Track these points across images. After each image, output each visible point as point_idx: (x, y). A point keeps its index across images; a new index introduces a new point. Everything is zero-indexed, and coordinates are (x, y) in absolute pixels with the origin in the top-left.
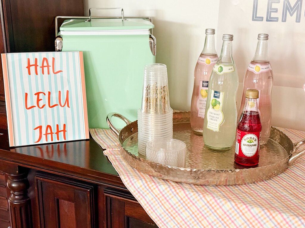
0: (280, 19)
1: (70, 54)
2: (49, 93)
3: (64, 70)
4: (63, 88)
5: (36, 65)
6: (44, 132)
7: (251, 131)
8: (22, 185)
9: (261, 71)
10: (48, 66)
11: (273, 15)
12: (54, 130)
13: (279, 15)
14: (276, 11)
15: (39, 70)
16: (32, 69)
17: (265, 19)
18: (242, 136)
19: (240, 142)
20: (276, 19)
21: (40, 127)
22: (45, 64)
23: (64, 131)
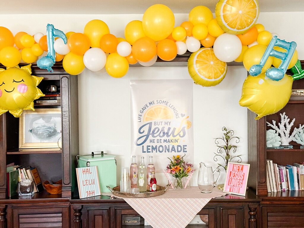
0: (151, 152)
1: (92, 167)
2: (89, 180)
3: (92, 172)
4: (92, 178)
5: (85, 171)
6: (88, 193)
7: (154, 183)
8: (80, 214)
9: (152, 167)
10: (88, 171)
11: (149, 150)
12: (91, 193)
13: (151, 150)
14: (150, 149)
15: (86, 172)
16: (84, 172)
17: (146, 152)
18: (152, 185)
19: (151, 187)
20: (150, 152)
21: (87, 192)
22: (87, 171)
23: (94, 193)
